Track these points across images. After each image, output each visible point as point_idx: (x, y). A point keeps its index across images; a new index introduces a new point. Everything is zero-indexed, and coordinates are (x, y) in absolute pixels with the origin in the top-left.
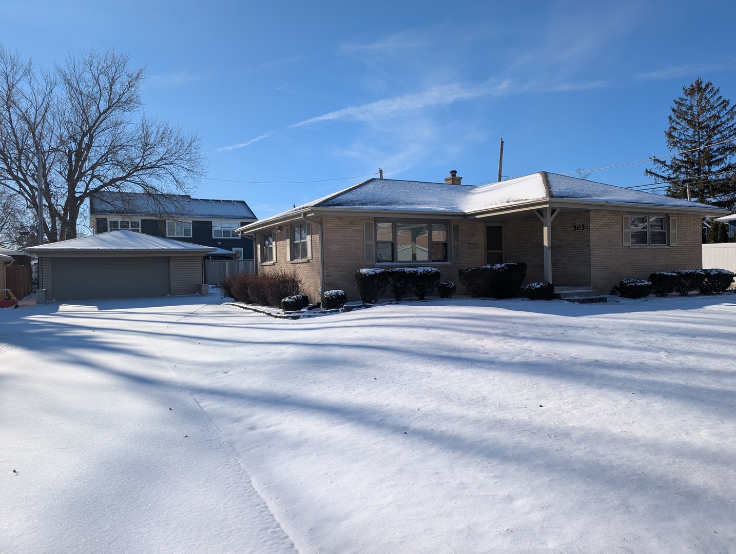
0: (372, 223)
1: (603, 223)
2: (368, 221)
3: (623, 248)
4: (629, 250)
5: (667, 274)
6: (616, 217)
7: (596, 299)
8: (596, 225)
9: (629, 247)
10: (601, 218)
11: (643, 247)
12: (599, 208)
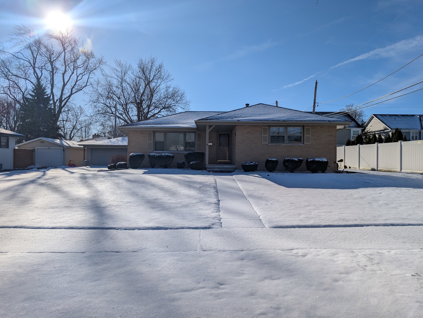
0: (152, 133)
1: (246, 132)
2: (150, 132)
3: (262, 145)
4: (267, 146)
5: (273, 160)
6: (257, 128)
7: (226, 171)
8: (241, 133)
9: (267, 144)
10: (245, 129)
11: (280, 145)
12: (242, 124)
